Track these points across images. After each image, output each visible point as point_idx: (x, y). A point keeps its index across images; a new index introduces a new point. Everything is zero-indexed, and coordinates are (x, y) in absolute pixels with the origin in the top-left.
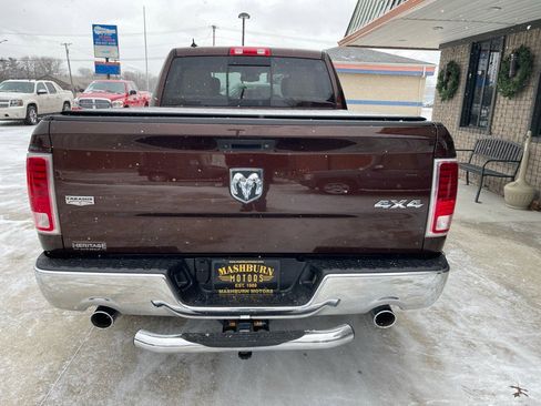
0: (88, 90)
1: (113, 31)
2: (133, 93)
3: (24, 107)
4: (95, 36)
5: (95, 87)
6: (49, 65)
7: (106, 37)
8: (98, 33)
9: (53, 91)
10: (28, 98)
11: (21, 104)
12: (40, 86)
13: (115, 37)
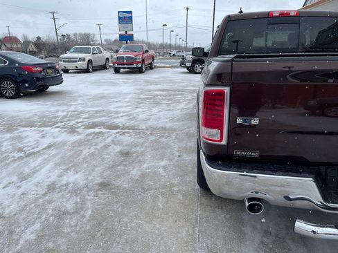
0: (121, 51)
1: (130, 15)
2: (147, 51)
3: (86, 62)
4: (120, 18)
5: (125, 49)
6: (88, 38)
7: (126, 18)
8: (121, 16)
9: (101, 52)
10: (88, 57)
11: (84, 60)
12: (94, 49)
13: (131, 18)
